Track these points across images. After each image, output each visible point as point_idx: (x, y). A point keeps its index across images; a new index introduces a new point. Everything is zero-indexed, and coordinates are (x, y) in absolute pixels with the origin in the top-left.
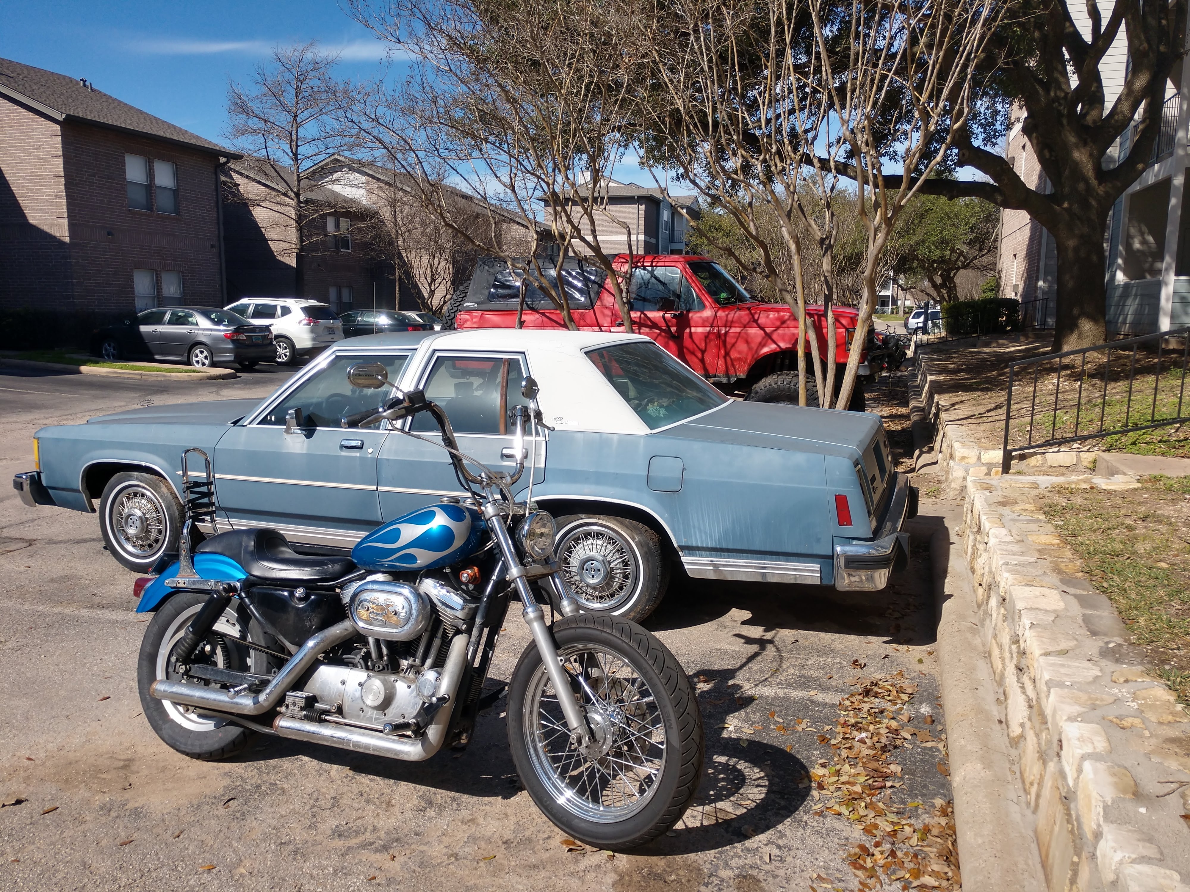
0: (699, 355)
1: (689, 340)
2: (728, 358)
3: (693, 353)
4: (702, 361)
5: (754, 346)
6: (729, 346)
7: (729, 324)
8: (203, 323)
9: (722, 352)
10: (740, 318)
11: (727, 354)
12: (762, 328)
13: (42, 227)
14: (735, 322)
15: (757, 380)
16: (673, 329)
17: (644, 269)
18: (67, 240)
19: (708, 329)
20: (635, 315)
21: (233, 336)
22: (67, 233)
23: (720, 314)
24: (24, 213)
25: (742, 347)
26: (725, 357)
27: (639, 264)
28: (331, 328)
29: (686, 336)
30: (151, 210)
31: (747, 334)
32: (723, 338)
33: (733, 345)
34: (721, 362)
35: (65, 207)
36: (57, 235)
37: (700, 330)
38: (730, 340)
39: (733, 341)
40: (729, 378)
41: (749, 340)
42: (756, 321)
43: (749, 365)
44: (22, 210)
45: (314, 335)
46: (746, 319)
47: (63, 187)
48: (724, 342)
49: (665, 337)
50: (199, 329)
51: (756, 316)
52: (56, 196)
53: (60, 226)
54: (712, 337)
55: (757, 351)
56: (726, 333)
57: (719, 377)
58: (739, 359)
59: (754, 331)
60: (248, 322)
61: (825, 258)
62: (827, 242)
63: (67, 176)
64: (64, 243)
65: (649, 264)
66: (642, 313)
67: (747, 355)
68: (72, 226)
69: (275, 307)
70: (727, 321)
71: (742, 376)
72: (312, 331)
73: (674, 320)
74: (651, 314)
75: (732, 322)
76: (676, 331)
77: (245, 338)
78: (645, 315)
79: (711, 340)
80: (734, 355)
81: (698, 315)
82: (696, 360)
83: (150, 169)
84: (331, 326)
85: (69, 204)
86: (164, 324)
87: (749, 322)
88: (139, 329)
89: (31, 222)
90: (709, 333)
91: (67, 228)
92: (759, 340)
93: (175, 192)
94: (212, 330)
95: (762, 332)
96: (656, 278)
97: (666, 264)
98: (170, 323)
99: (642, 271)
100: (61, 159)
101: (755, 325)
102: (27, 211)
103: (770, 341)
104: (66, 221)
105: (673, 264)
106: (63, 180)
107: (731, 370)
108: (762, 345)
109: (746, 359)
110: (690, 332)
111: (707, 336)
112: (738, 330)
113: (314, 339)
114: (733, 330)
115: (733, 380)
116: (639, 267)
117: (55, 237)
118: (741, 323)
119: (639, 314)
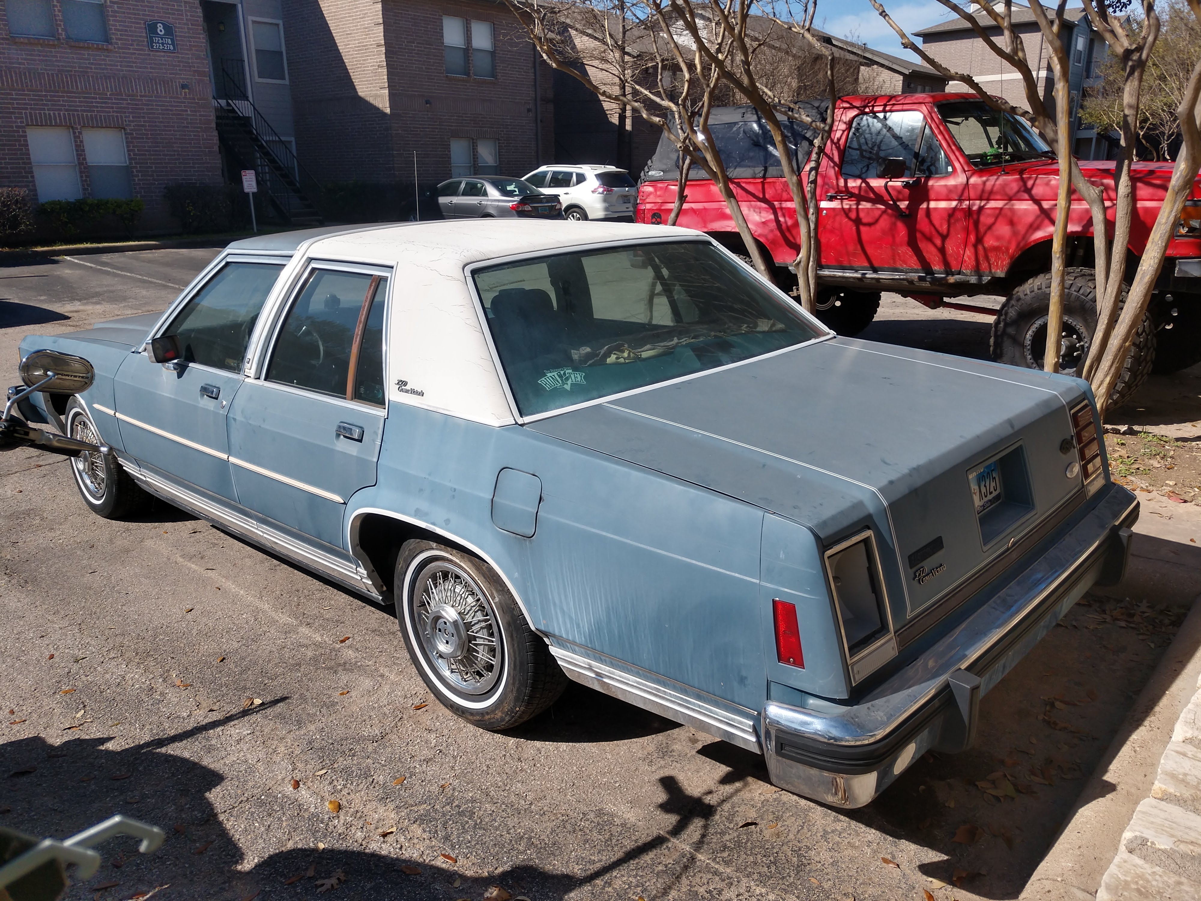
0: (938, 242)
1: (926, 220)
2: (980, 247)
3: (930, 239)
4: (942, 251)
5: (1021, 229)
6: (982, 229)
7: (986, 195)
8: (493, 193)
9: (972, 238)
10: (1005, 185)
11: (979, 240)
12: (1037, 202)
13: (368, 99)
14: (997, 193)
15: (1022, 281)
16: (903, 205)
17: (876, 117)
18: (388, 111)
19: (954, 204)
20: (854, 185)
21: (518, 207)
22: (388, 105)
23: (973, 180)
24: (354, 86)
25: (1003, 230)
26: (975, 246)
27: (867, 110)
28: (626, 196)
29: (921, 215)
30: (468, 74)
31: (1012, 210)
32: (975, 217)
33: (990, 227)
34: (969, 253)
35: (386, 77)
36: (380, 106)
37: (943, 204)
38: (986, 220)
39: (991, 220)
40: (980, 277)
41: (1015, 219)
42: (1028, 191)
43: (1011, 258)
44: (353, 82)
45: (607, 205)
46: (1015, 187)
47: (384, 56)
48: (977, 223)
49: (891, 216)
50: (488, 200)
51: (1030, 183)
52: (378, 66)
53: (381, 96)
54: (959, 215)
55: (1024, 237)
56: (981, 208)
57: (964, 274)
58: (996, 249)
59: (1024, 206)
60: (538, 191)
61: (1129, 83)
62: (1135, 57)
63: (387, 44)
64: (385, 114)
65: (881, 108)
66: (864, 181)
67: (1009, 242)
68: (392, 96)
69: (570, 174)
70: (983, 191)
71: (1000, 273)
72: (605, 200)
73: (907, 191)
74: (877, 183)
75: (991, 192)
76: (908, 207)
77: (530, 209)
78: (868, 184)
79: (957, 220)
80: (990, 242)
81: (942, 183)
82: (933, 249)
83: (467, 30)
84: (627, 194)
85: (389, 74)
86: (458, 195)
87: (1018, 192)
88: (437, 200)
89: (360, 94)
90: (955, 209)
91: (387, 98)
92: (1030, 219)
93: (493, 54)
94: (499, 201)
95: (1036, 207)
96: (890, 129)
97: (905, 107)
98: (464, 194)
99: (870, 120)
100: (381, 27)
101: (1026, 196)
102: (356, 82)
103: (1047, 222)
104: (386, 92)
105: (915, 107)
106: (383, 49)
107: (984, 265)
108: (1034, 227)
109: (1007, 249)
110: (928, 208)
111: (952, 213)
112: (999, 204)
113: (606, 209)
114: (992, 204)
115: (986, 279)
116: (867, 113)
117: (378, 109)
118: (1006, 194)
119: (859, 182)
